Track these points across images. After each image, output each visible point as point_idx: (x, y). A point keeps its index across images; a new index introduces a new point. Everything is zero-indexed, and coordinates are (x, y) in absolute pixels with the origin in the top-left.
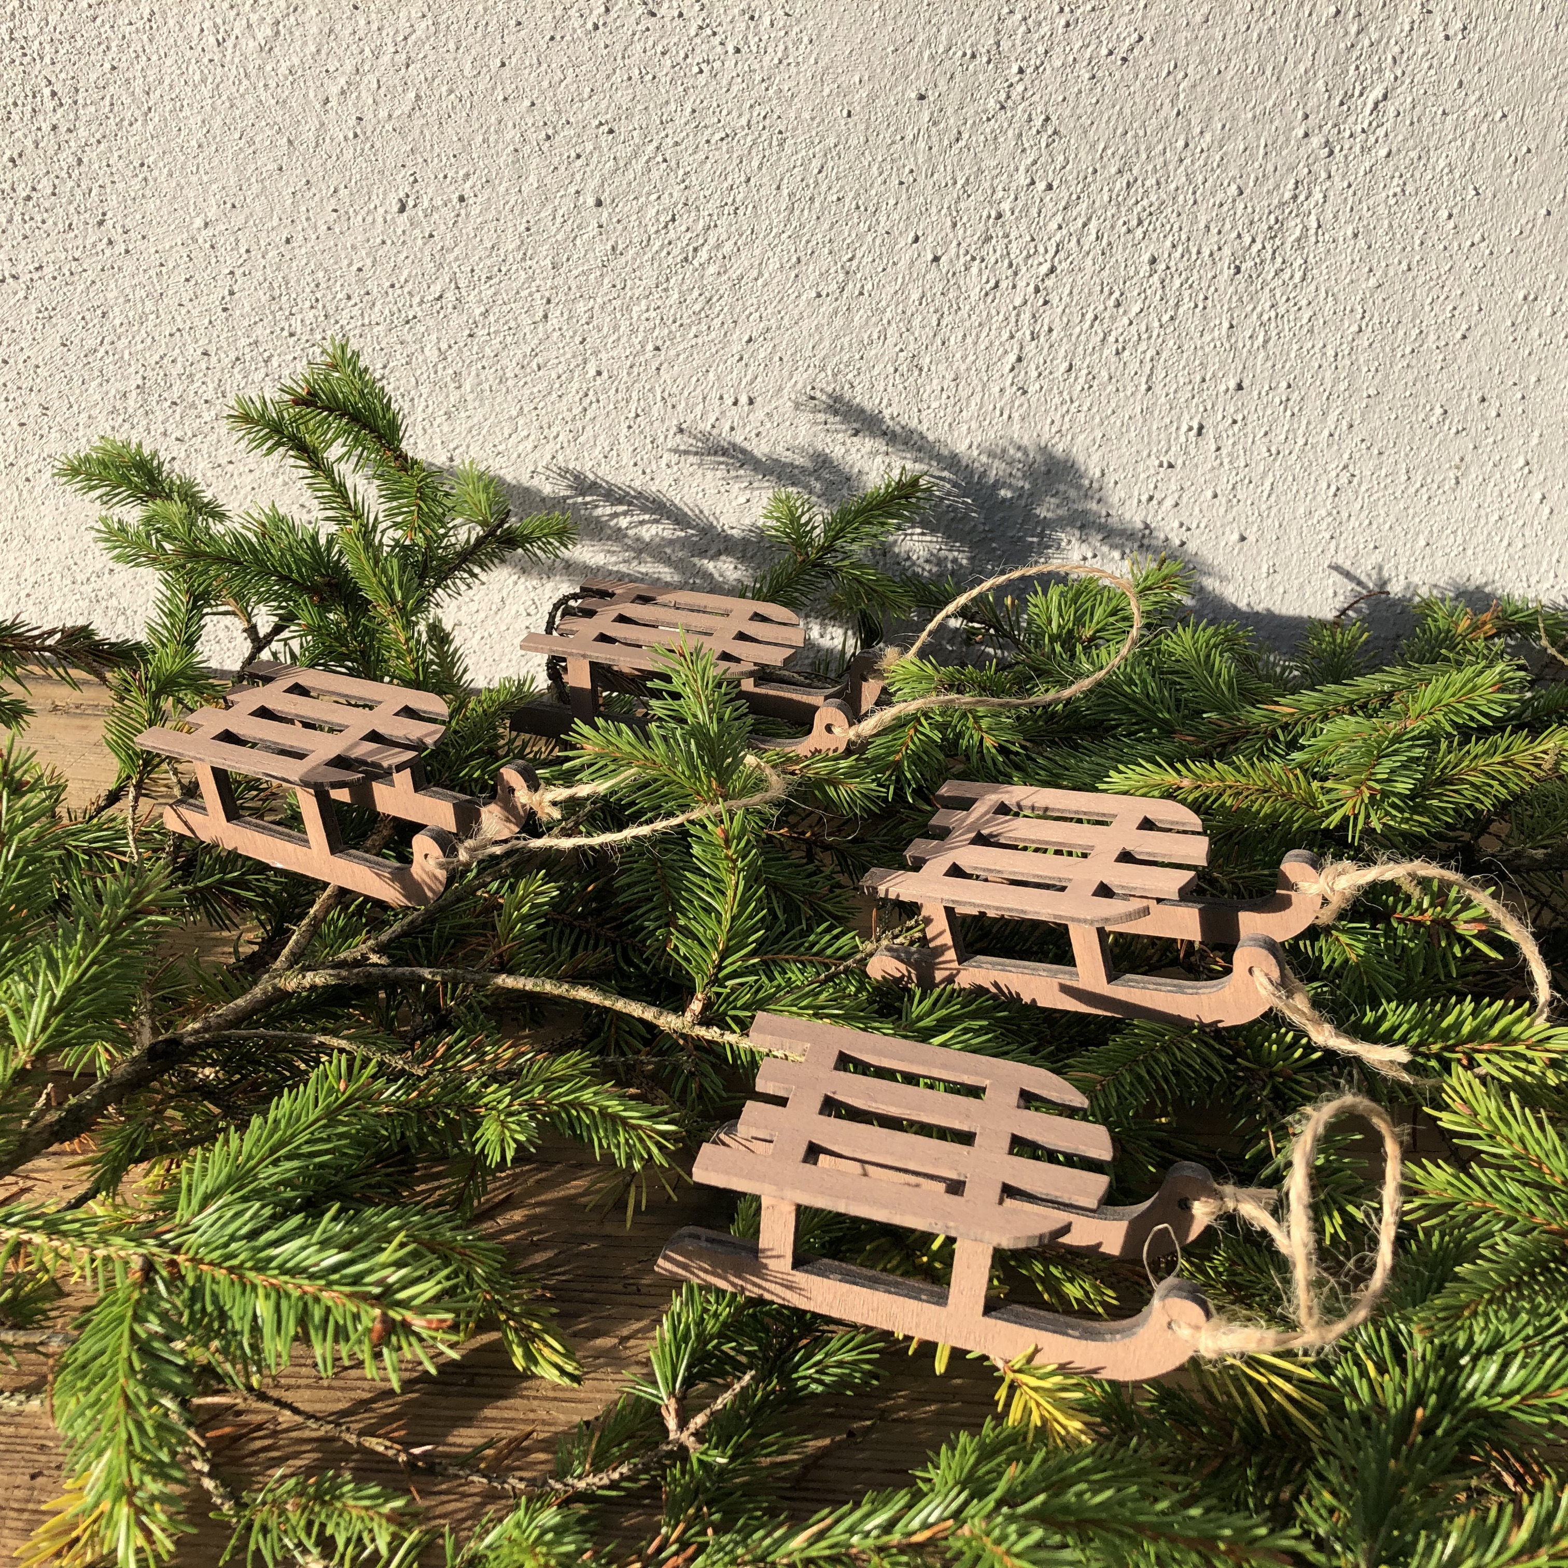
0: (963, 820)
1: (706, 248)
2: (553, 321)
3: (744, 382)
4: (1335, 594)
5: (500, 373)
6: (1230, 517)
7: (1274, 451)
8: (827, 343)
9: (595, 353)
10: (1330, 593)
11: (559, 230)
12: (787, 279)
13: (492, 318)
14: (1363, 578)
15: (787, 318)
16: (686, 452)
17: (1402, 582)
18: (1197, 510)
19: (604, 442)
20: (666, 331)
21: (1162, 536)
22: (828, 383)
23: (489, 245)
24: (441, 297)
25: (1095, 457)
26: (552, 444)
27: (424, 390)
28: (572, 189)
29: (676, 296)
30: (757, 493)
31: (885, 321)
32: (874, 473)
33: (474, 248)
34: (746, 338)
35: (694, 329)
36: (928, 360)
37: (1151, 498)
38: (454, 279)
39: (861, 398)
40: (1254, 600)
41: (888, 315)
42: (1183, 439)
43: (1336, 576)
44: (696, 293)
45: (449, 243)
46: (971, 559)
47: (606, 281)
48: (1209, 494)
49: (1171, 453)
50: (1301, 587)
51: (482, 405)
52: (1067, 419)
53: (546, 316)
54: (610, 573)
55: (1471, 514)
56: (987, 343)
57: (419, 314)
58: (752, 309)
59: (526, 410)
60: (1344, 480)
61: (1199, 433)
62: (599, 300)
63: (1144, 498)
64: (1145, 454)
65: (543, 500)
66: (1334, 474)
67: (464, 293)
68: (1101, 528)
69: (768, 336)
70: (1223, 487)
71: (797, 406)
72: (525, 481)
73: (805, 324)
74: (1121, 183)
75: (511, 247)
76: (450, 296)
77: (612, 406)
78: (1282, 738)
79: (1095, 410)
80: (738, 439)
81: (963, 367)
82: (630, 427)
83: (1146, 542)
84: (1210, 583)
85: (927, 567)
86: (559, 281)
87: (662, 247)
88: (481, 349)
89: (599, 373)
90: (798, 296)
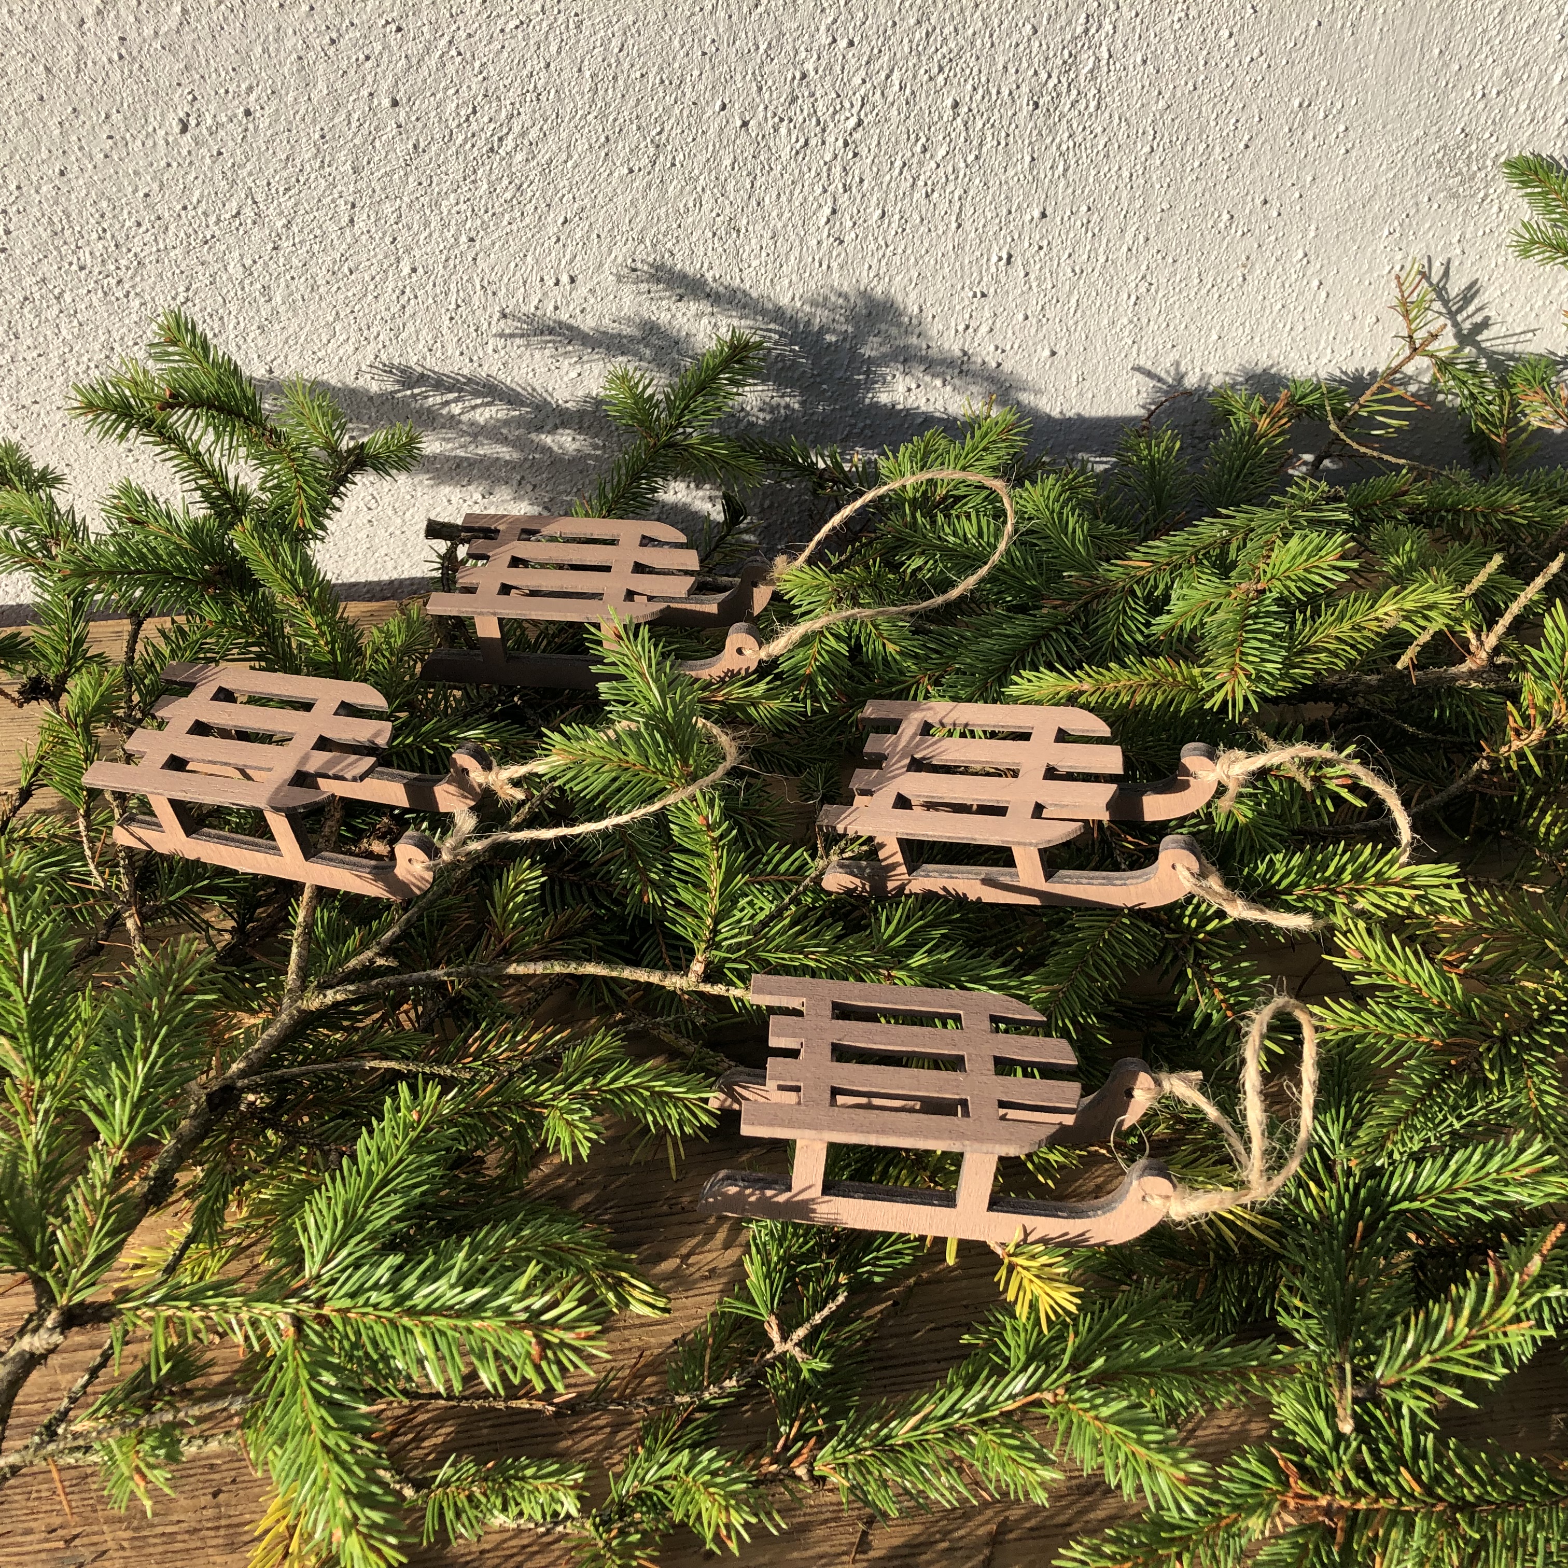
0: (894, 745)
1: (510, 137)
2: (360, 225)
3: (563, 262)
4: (1139, 392)
5: (311, 281)
6: (1041, 335)
7: (1078, 270)
8: (643, 216)
9: (408, 251)
10: (1135, 391)
11: (355, 134)
12: (598, 158)
13: (295, 229)
14: (1163, 375)
15: (600, 196)
16: (512, 336)
17: (1198, 373)
18: (1010, 332)
19: (426, 335)
20: (479, 222)
21: (980, 361)
22: (648, 254)
23: (283, 157)
24: (238, 213)
25: (913, 296)
26: (373, 344)
27: (233, 307)
28: (365, 93)
29: (485, 186)
30: (587, 366)
31: (699, 189)
32: (702, 335)
33: (268, 161)
34: (561, 220)
35: (507, 216)
36: (744, 221)
37: (967, 327)
38: (250, 194)
39: (681, 263)
40: (1066, 407)
41: (702, 182)
42: (993, 269)
43: (1138, 376)
44: (505, 181)
45: (240, 158)
46: (802, 403)
47: (411, 180)
48: (1021, 317)
49: (983, 283)
50: (1108, 389)
51: (296, 315)
52: (883, 263)
53: (352, 221)
54: (448, 459)
55: (1257, 306)
56: (801, 199)
57: (217, 233)
58: (565, 191)
59: (342, 316)
60: (1142, 290)
61: (1009, 262)
62: (406, 199)
63: (961, 328)
64: (959, 286)
65: (371, 399)
66: (1133, 285)
67: (261, 206)
68: (922, 360)
69: (584, 215)
70: (1033, 308)
71: (619, 279)
72: (350, 381)
73: (619, 200)
74: (920, 34)
75: (306, 157)
76: (248, 212)
77: (431, 301)
78: (1139, 594)
79: (909, 251)
80: (564, 317)
81: (780, 225)
82: (451, 319)
83: (965, 367)
84: (1025, 398)
85: (761, 415)
86: (362, 184)
87: (465, 141)
88: (288, 260)
89: (414, 270)
90: (611, 173)
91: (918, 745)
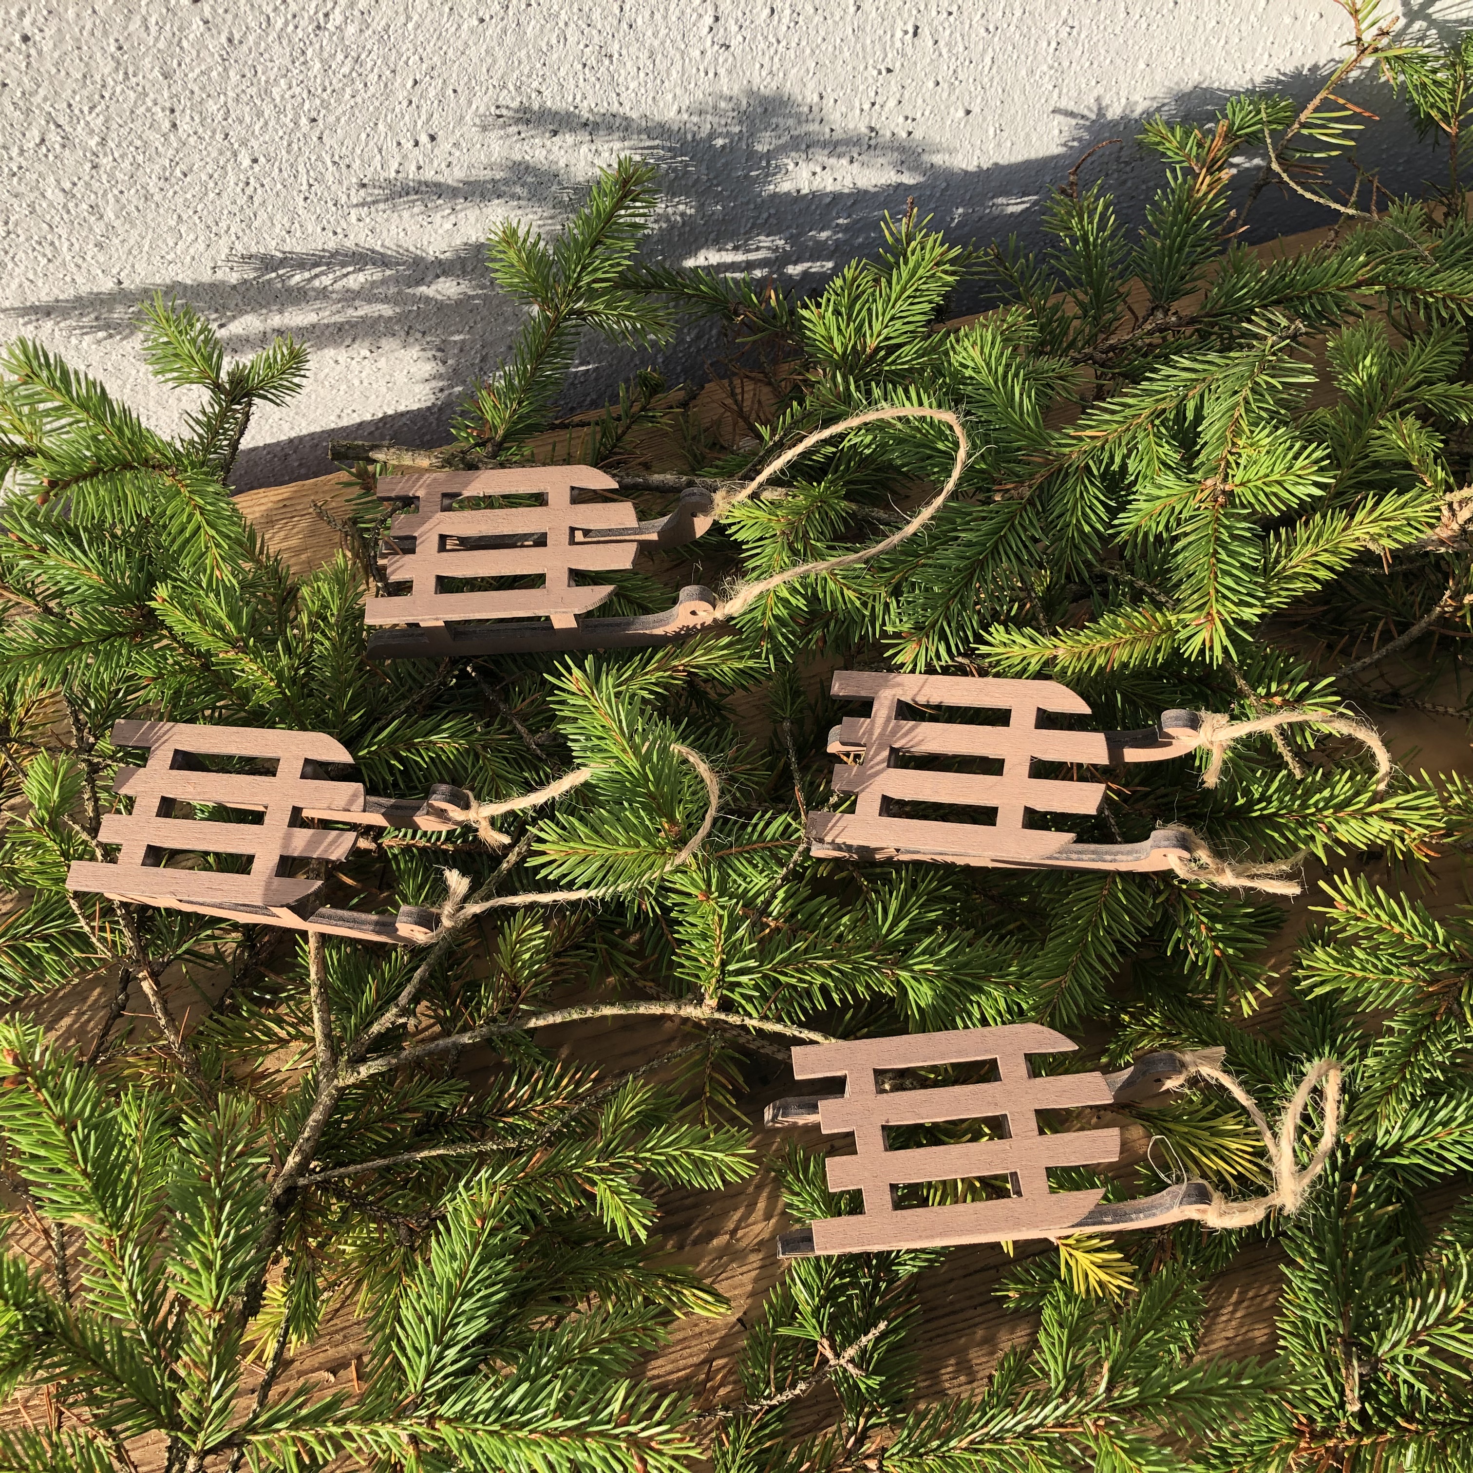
0: (870, 732)
1: (337, 10)
2: (184, 126)
3: (420, 123)
4: (1060, 133)
5: (142, 192)
6: (953, 98)
7: (991, 29)
8: (501, 62)
9: (244, 143)
10: (1056, 132)
11: (157, 39)
12: (441, 15)
13: (111, 144)
14: (1086, 112)
15: (450, 52)
16: (374, 202)
17: (1123, 101)
18: (920, 101)
19: (281, 219)
20: (318, 102)
21: (888, 134)
22: (513, 99)
23: (79, 76)
24: (43, 140)
25: (811, 85)
26: (225, 238)
27: (63, 231)
29: (318, 65)
30: (461, 215)
31: (561, 24)
32: (583, 163)
33: (62, 83)
34: (410, 83)
35: (348, 91)
36: (617, 47)
37: (873, 104)
38: (50, 119)
39: (553, 101)
40: (983, 160)
41: (563, 16)
42: (898, 44)
43: (1059, 118)
44: (340, 57)
45: (28, 85)
47: (232, 73)
48: (931, 84)
49: (888, 59)
50: (1028, 135)
51: (133, 225)
52: (776, 59)
53: (174, 125)
54: (327, 326)
55: (1189, 28)
56: (677, 13)
57: (24, 164)
58: (409, 54)
59: (185, 217)
60: (1064, 34)
61: (915, 34)
62: (231, 94)
63: (867, 106)
64: (862, 68)
65: (234, 287)
66: (1053, 32)
67: (68, 128)
68: (824, 145)
69: (435, 73)
70: (944, 73)
71: (484, 129)
72: (206, 277)
73: (472, 52)
75: (106, 71)
76: (54, 138)
77: (279, 186)
79: (803, 43)
80: (429, 175)
81: (656, 43)
82: (306, 199)
83: (873, 142)
84: (938, 159)
85: (657, 226)
86: (177, 88)
87: (286, 23)
88: (111, 176)
89: (255, 161)
90: (459, 26)
91: (894, 732)
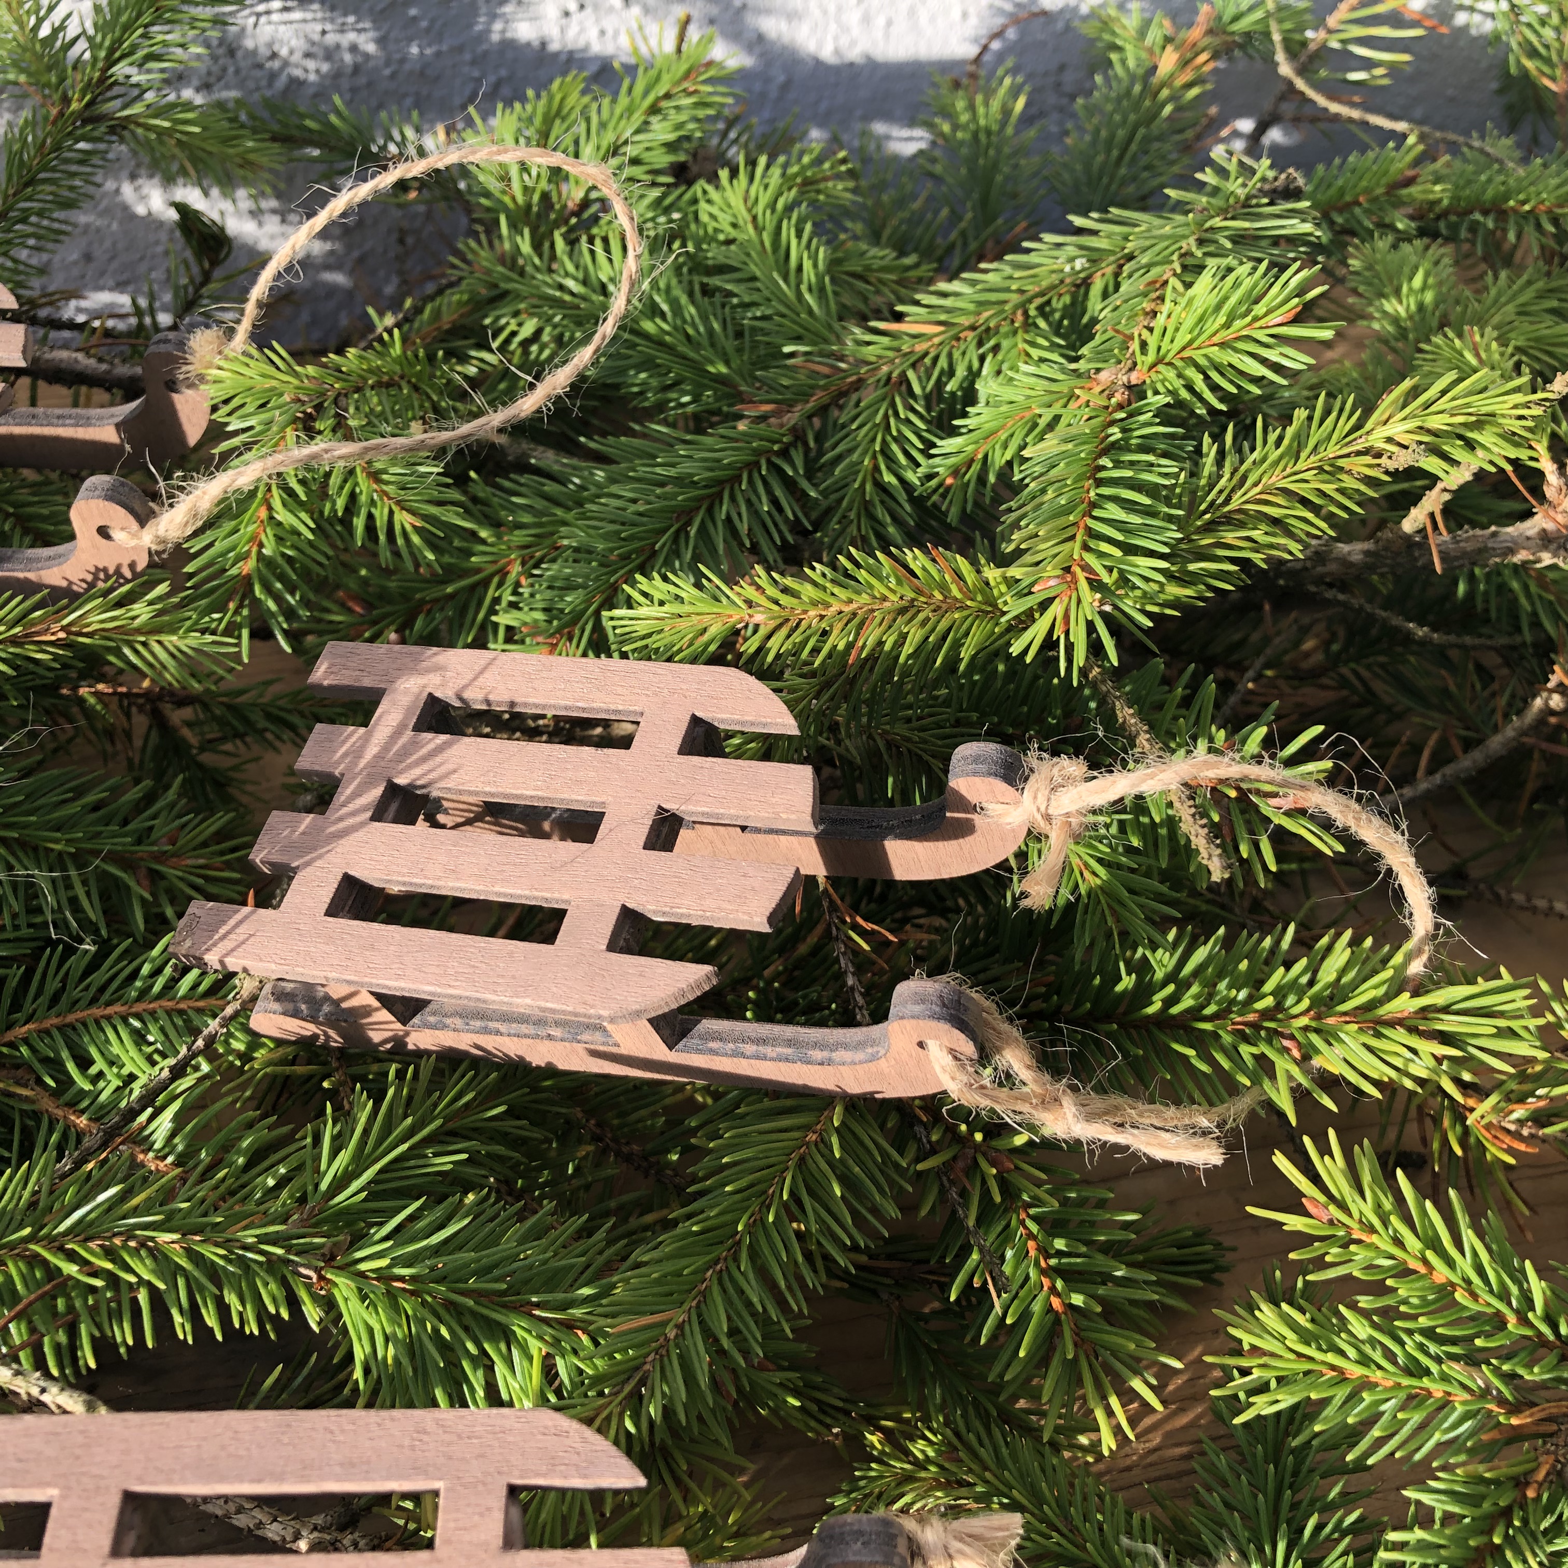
0: (357, 753)
10: (957, 12)
46: (381, 41)
78: (917, 389)
84: (772, 27)
85: (311, 65)
91: (405, 753)
